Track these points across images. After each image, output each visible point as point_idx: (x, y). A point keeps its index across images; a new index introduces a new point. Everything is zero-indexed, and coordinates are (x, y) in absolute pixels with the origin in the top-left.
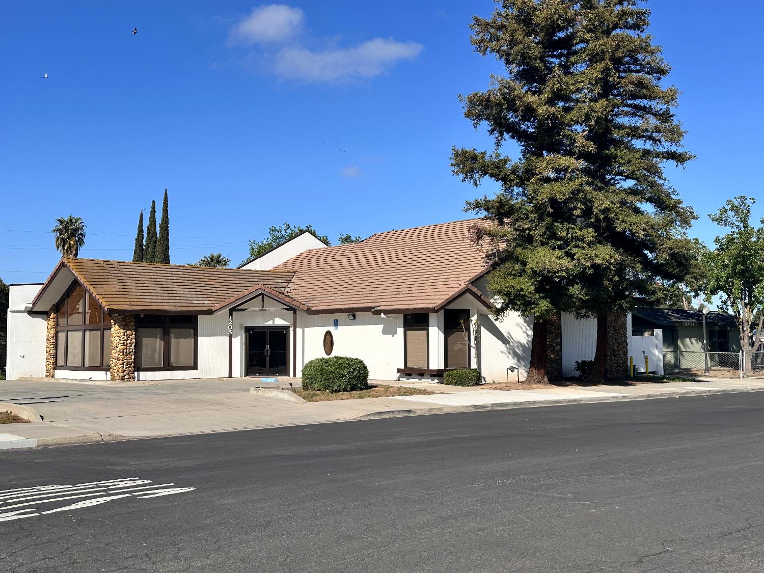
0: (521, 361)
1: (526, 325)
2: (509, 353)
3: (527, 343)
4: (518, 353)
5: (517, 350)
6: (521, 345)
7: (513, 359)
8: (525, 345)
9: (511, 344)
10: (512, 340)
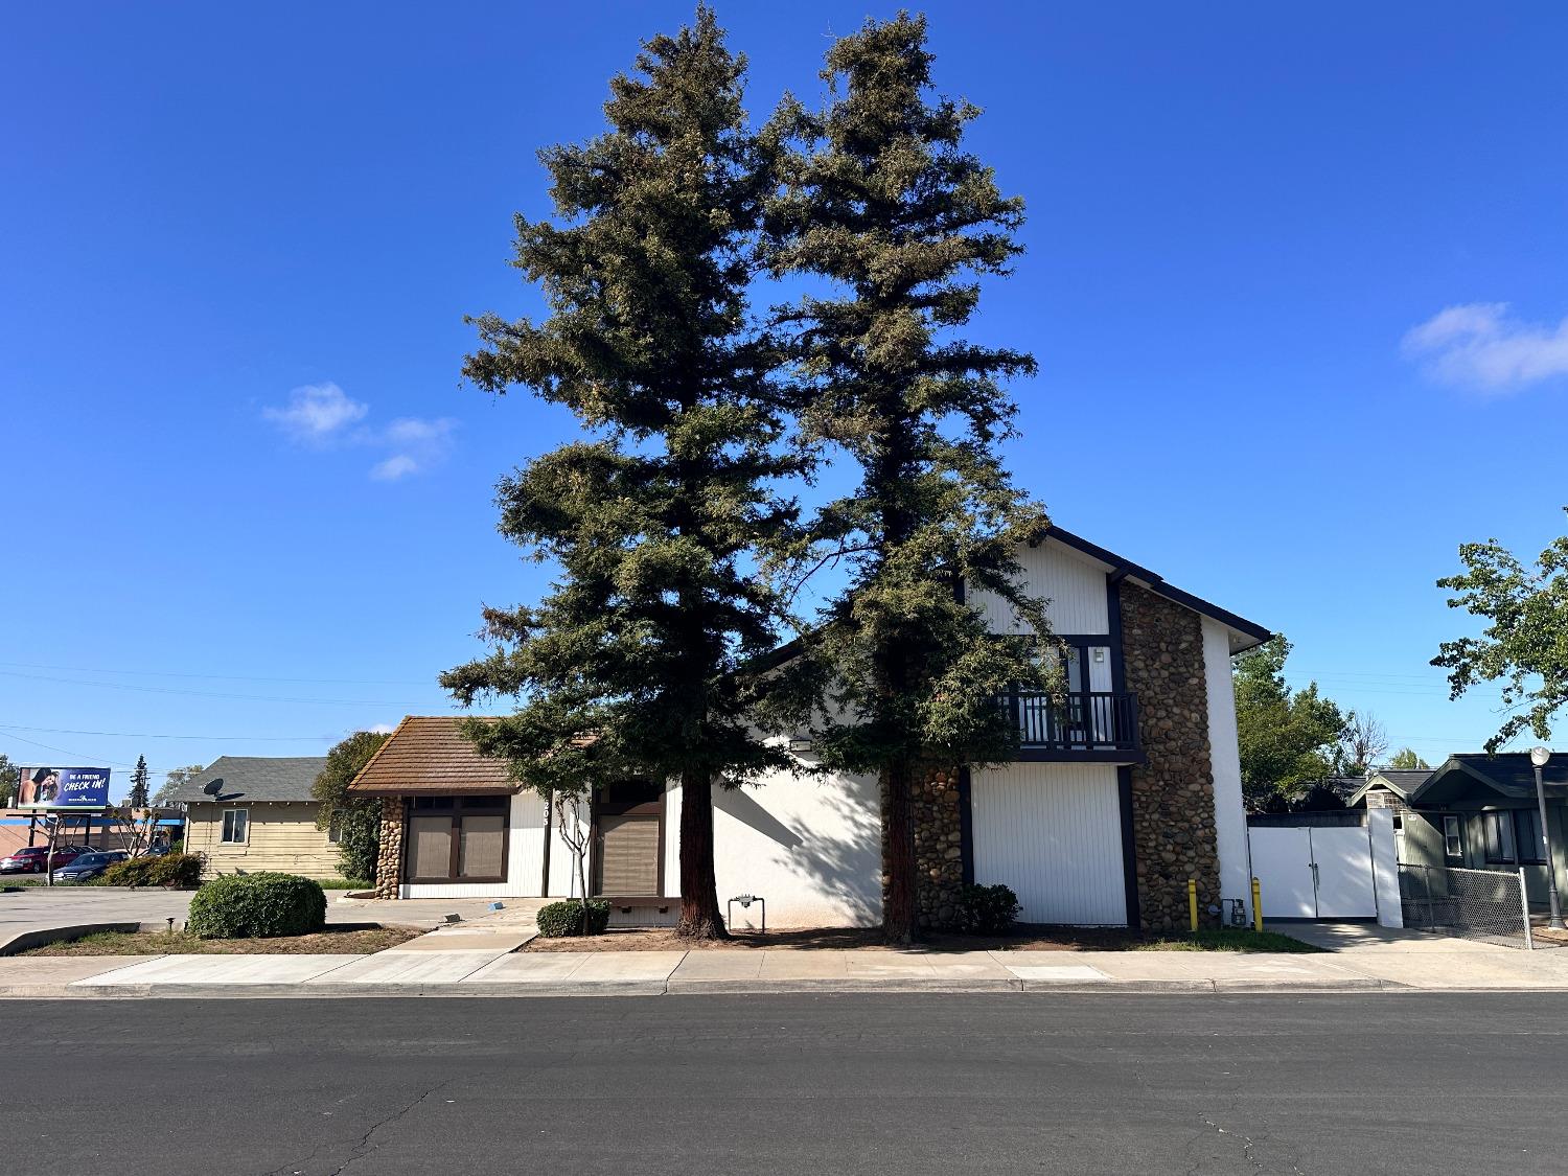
0: (834, 880)
2: (799, 863)
3: (856, 843)
4: (827, 864)
5: (822, 857)
6: (836, 845)
7: (811, 875)
8: (848, 847)
9: (805, 844)
10: (806, 834)
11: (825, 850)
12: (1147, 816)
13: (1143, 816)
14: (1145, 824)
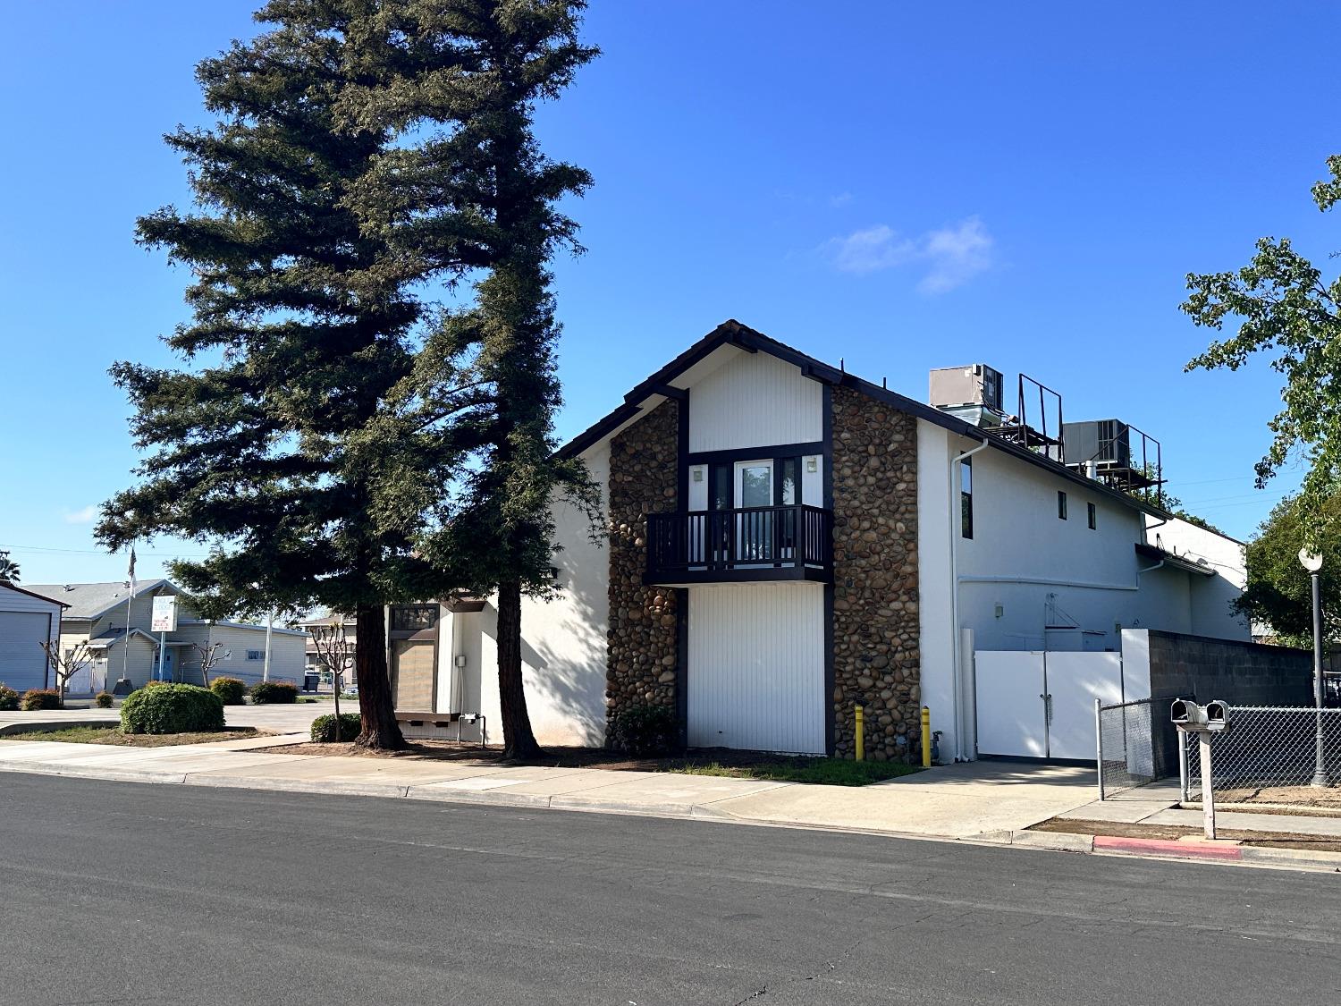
1: (586, 625)
2: (544, 684)
4: (565, 685)
5: (562, 678)
6: (574, 667)
8: (583, 669)
9: (549, 666)
10: (550, 657)
11: (564, 671)
12: (846, 638)
13: (842, 638)
14: (844, 647)
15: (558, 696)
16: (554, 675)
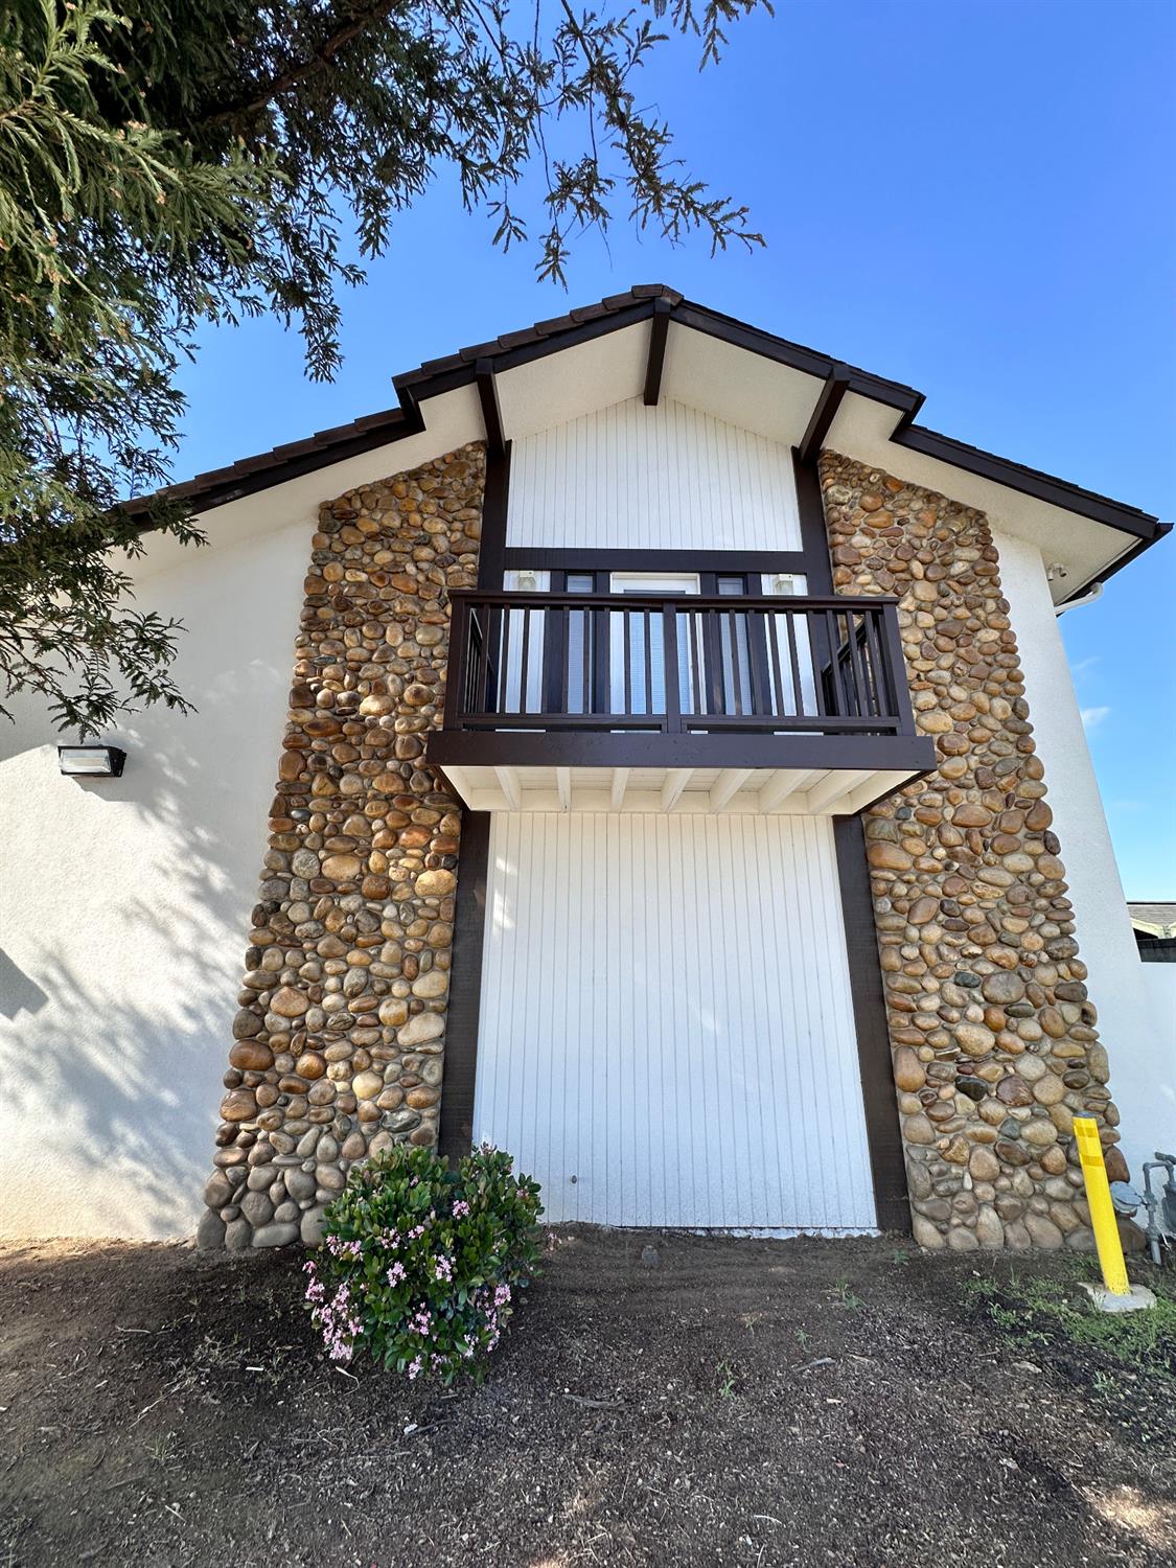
5: (97, 1058)
11: (110, 1038)
12: (913, 933)
13: (902, 931)
14: (911, 952)
15: (75, 1115)
16: (71, 1049)
